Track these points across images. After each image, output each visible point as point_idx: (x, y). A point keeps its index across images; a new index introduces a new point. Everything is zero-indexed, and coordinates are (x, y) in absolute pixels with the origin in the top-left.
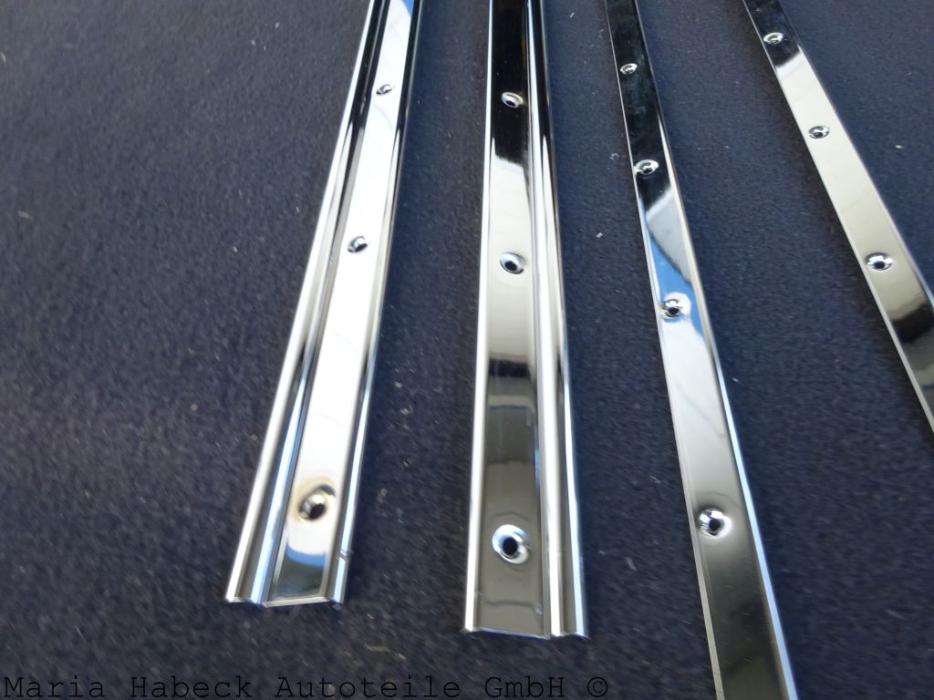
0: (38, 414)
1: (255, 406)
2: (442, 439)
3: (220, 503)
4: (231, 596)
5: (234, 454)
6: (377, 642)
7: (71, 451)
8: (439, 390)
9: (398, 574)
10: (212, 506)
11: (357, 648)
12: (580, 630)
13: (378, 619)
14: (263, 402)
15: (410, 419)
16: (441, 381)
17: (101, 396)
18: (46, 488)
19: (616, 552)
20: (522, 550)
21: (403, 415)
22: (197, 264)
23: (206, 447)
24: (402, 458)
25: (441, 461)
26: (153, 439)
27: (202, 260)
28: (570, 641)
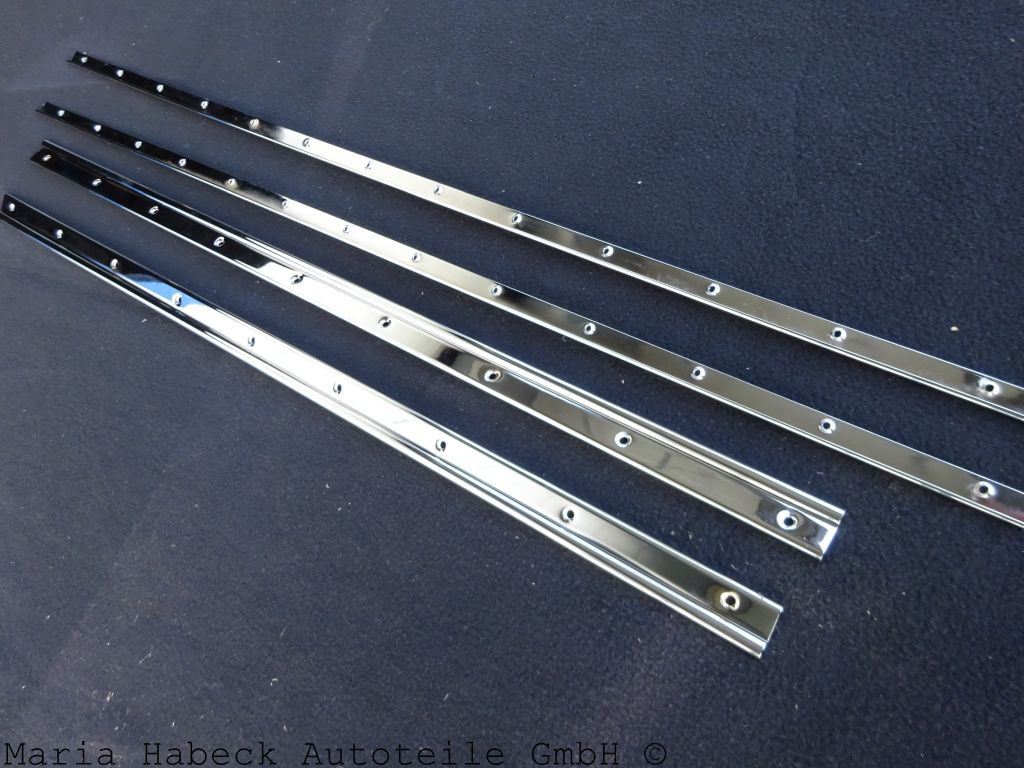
0: (608, 719)
1: (652, 609)
2: (716, 525)
3: (704, 644)
4: (759, 656)
5: (678, 629)
6: (808, 598)
7: (640, 708)
8: (685, 514)
9: (779, 576)
10: (704, 649)
11: (807, 608)
12: (842, 512)
13: (797, 594)
14: (652, 604)
15: (696, 536)
16: (680, 511)
17: (611, 685)
18: (658, 725)
19: (811, 477)
20: (793, 518)
21: (693, 539)
22: (535, 609)
23: (668, 641)
24: (719, 549)
25: (728, 532)
26: (651, 667)
27: (534, 605)
28: (844, 520)
